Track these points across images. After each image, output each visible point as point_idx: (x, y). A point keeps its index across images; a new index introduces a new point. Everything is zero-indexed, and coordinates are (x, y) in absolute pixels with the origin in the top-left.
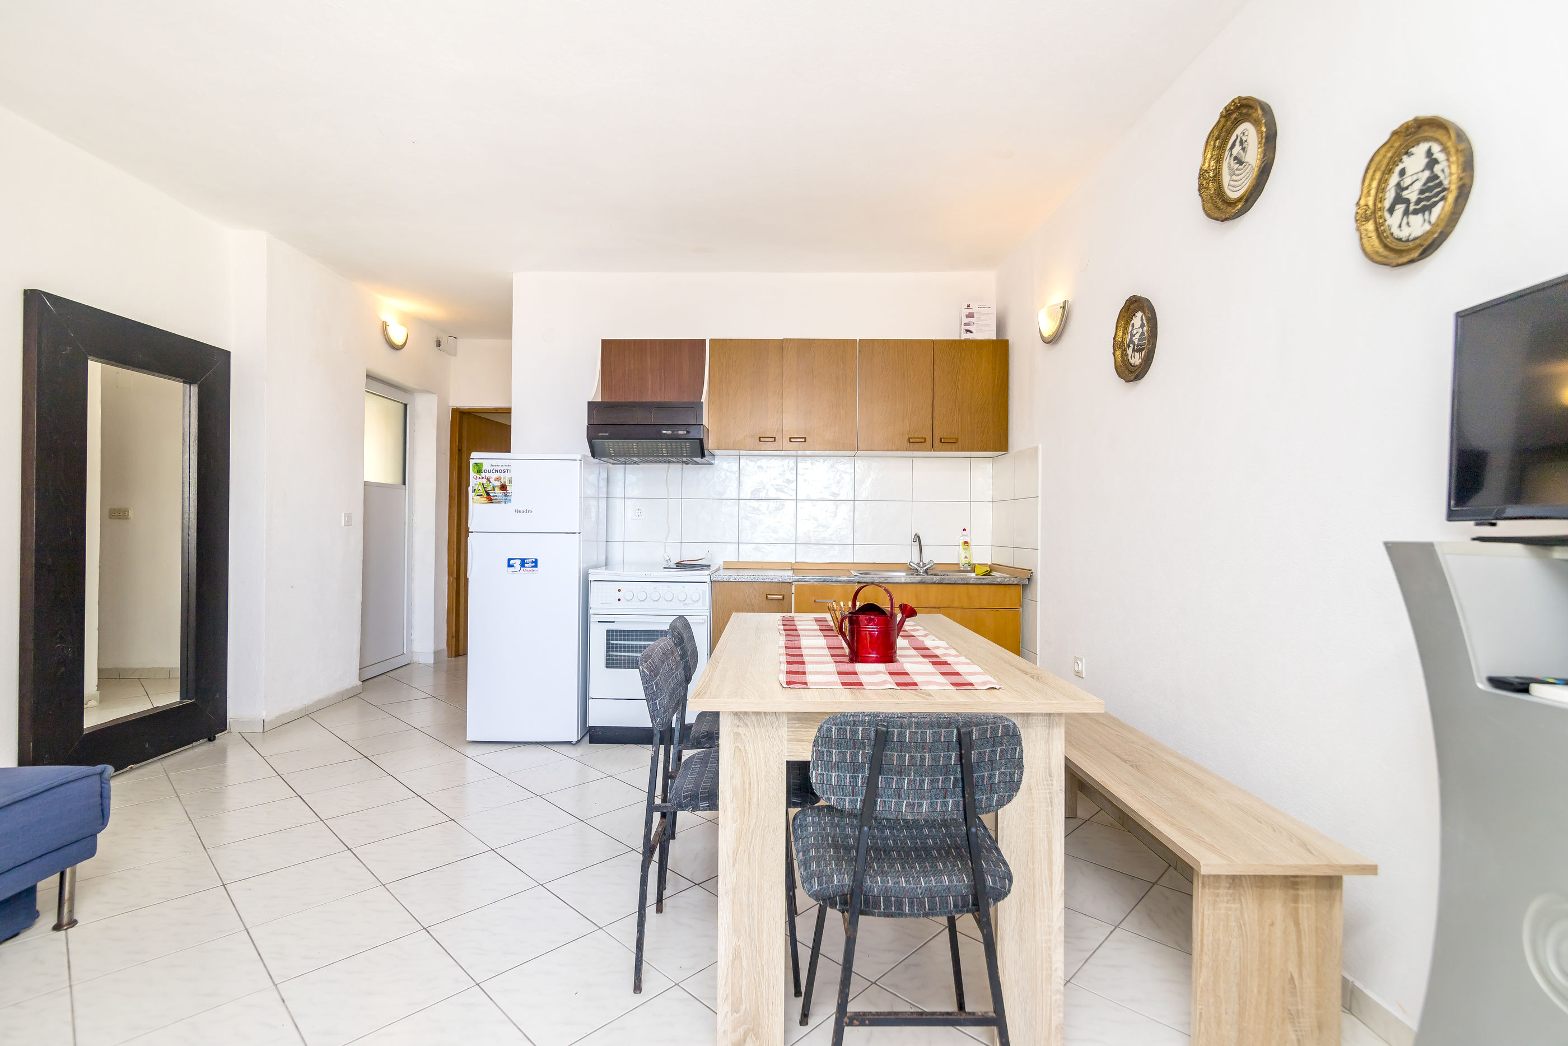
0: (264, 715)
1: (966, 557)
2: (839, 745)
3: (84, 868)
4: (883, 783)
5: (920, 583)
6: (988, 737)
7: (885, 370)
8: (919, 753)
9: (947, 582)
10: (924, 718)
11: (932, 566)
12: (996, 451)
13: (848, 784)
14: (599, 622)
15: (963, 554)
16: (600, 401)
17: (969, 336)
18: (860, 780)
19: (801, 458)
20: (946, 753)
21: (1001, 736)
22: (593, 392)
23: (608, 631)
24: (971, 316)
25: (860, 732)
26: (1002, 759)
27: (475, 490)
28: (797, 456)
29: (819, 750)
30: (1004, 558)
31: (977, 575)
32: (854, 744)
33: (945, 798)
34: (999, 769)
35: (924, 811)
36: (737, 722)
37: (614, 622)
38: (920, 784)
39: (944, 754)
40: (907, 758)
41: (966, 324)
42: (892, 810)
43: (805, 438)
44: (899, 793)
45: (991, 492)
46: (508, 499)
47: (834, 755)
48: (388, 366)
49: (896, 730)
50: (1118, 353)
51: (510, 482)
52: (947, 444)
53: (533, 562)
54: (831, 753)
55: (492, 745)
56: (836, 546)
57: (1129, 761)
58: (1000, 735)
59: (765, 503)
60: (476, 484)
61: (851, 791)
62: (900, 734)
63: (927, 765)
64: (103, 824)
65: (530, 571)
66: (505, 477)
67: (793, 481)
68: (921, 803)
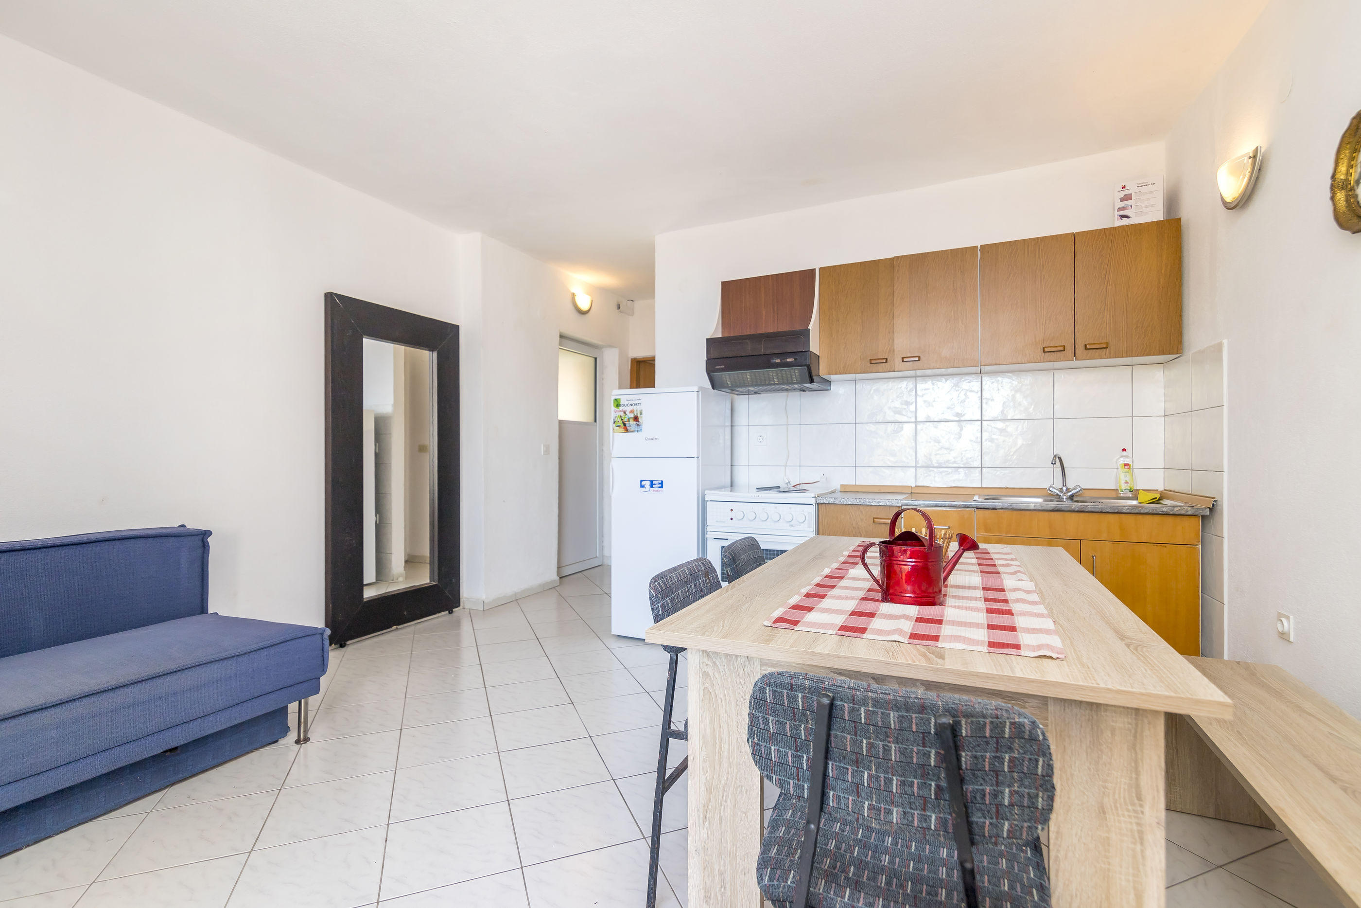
0: (484, 597)
1: (1126, 482)
2: (775, 713)
3: (314, 701)
4: (835, 772)
5: (1054, 510)
6: (987, 735)
7: (1012, 275)
8: (881, 741)
9: (1090, 510)
10: (885, 694)
11: (1079, 491)
12: (1163, 354)
13: (791, 764)
14: (714, 539)
15: (1123, 478)
16: (721, 336)
17: (1125, 222)
18: (804, 762)
19: (920, 378)
20: (921, 748)
21: (1010, 738)
22: (713, 327)
23: (723, 547)
24: (1127, 197)
25: (800, 700)
26: (1014, 772)
27: (615, 422)
28: (916, 377)
29: (753, 714)
30: (1179, 484)
31: (1140, 503)
32: (794, 714)
33: (924, 810)
34: (1009, 786)
35: (895, 822)
36: (705, 660)
37: (727, 539)
38: (885, 783)
39: (917, 750)
40: (864, 745)
41: (1120, 209)
42: (850, 810)
43: (919, 357)
44: (857, 789)
45: (1162, 405)
46: (640, 428)
47: (771, 724)
48: (575, 328)
49: (846, 705)
50: (1341, 196)
51: (641, 414)
52: (1094, 350)
53: (659, 484)
54: (767, 720)
55: (630, 640)
56: (961, 470)
57: (1342, 781)
58: (1007, 736)
59: (883, 426)
60: (616, 417)
61: (795, 774)
62: (852, 711)
63: (893, 760)
64: (323, 671)
65: (657, 491)
66: (637, 409)
67: (912, 403)
68: (890, 809)
